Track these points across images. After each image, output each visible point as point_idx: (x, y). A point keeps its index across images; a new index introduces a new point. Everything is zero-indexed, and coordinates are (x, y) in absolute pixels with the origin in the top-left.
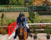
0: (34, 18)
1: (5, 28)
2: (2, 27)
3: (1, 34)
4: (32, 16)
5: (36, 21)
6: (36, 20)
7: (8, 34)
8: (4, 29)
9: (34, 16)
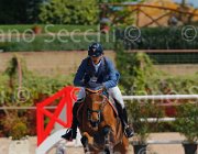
0: (136, 75)
2: (11, 108)
3: (7, 136)
4: (128, 66)
5: (143, 87)
6: (142, 82)
7: (35, 135)
9: (135, 68)
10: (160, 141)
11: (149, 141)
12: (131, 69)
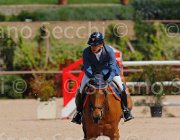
0: (153, 42)
1: (49, 77)
2: (40, 72)
3: (36, 98)
4: (146, 35)
5: (159, 54)
6: (158, 49)
7: (61, 96)
8: (47, 79)
9: (152, 36)
10: (175, 103)
11: (164, 103)
12: (148, 38)
